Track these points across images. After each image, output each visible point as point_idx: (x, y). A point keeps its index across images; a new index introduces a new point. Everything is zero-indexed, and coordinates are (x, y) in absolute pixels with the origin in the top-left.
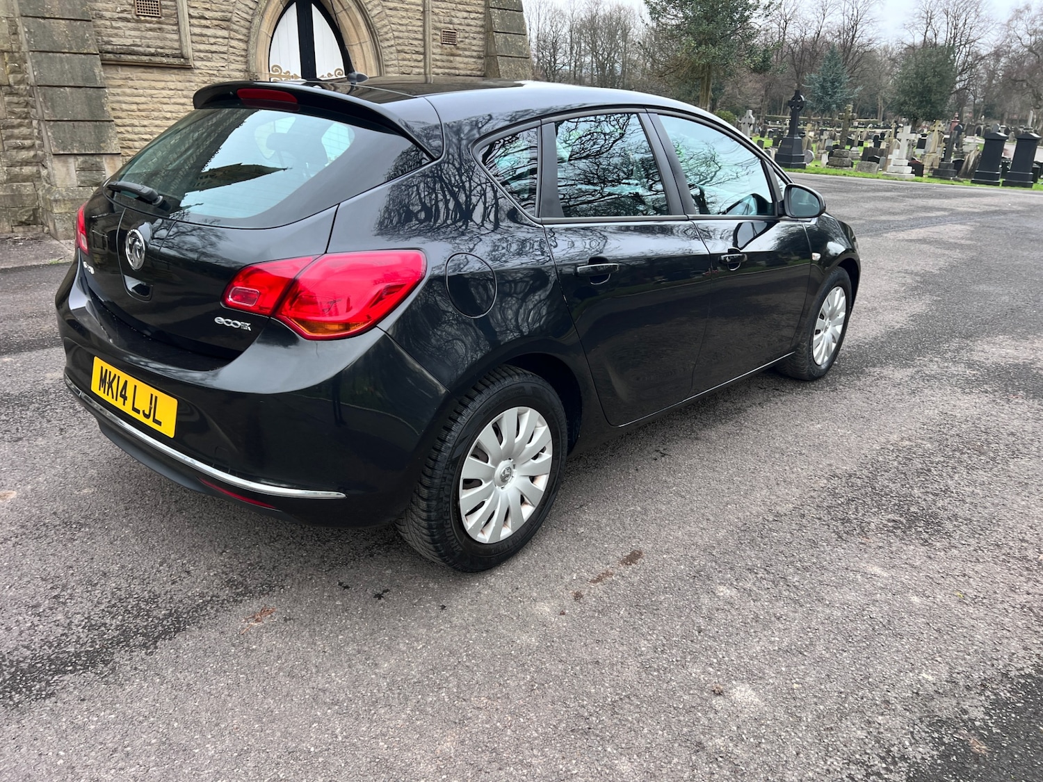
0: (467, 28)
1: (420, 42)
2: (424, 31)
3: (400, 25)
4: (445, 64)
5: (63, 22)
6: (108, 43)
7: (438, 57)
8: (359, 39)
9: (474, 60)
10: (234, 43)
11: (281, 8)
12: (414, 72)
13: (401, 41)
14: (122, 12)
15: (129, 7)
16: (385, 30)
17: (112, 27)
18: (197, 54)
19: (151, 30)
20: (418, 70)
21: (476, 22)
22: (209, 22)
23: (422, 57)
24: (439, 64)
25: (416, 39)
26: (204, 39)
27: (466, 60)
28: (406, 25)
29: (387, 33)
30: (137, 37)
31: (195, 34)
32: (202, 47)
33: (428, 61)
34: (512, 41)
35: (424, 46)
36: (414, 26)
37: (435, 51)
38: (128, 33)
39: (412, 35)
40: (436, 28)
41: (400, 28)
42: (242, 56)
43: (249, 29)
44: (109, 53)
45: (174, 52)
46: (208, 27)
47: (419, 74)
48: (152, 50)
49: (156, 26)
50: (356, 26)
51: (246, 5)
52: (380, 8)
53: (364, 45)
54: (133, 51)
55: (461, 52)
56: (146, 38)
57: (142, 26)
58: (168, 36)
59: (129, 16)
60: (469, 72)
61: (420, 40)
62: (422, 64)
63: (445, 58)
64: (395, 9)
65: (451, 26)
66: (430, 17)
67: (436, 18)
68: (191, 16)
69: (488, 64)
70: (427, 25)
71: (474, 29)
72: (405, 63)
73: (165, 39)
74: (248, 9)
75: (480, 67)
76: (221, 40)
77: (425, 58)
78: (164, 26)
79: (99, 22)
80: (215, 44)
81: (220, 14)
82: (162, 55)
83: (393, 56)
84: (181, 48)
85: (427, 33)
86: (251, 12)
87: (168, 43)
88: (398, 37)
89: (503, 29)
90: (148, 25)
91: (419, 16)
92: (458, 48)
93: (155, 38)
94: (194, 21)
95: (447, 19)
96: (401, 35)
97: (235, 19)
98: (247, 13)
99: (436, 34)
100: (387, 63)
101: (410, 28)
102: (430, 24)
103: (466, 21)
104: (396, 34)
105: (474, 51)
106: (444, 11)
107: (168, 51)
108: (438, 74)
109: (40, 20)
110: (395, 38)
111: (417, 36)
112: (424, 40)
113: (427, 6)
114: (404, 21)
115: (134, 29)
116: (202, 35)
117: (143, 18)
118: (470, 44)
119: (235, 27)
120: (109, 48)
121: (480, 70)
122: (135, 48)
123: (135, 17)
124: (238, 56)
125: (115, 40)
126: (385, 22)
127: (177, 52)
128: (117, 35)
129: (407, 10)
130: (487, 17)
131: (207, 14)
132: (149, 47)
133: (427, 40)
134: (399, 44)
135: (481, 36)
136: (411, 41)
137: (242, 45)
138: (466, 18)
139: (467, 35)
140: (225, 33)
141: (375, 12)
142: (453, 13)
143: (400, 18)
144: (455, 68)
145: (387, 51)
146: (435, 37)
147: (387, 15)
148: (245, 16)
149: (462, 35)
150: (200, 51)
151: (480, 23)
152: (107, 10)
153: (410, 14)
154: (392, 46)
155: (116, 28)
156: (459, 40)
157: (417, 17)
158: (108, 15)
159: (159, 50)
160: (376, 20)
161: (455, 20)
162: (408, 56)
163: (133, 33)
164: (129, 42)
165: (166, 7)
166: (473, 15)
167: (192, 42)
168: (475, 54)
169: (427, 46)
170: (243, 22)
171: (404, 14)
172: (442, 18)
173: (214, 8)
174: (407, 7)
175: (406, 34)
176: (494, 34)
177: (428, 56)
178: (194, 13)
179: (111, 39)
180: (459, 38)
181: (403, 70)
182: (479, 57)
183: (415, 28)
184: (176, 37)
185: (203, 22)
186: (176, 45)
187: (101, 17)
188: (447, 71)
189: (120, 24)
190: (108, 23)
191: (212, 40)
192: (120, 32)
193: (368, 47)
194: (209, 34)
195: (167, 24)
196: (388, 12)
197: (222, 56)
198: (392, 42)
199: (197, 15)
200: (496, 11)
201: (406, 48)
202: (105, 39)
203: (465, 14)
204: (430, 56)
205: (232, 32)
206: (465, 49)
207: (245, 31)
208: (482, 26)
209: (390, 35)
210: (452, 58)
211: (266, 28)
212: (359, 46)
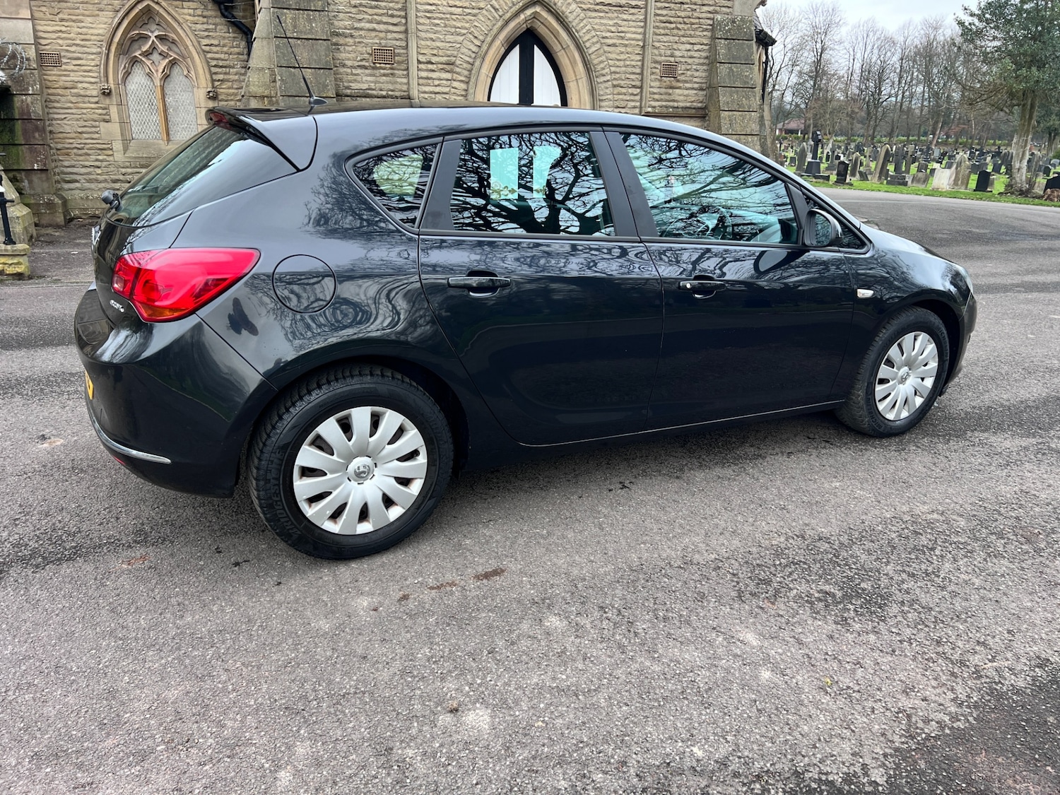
0: (690, 61)
1: (637, 76)
2: (643, 65)
3: (618, 60)
4: (663, 97)
5: (310, 70)
6: (348, 88)
7: (655, 90)
8: (576, 76)
9: (695, 92)
10: (455, 84)
11: (503, 50)
12: (629, 106)
13: (618, 76)
14: (361, 60)
15: (366, 56)
16: (602, 66)
17: (352, 74)
18: (422, 95)
19: (384, 75)
20: (633, 104)
21: (700, 53)
22: (435, 66)
23: (638, 90)
24: (656, 97)
25: (634, 73)
26: (429, 81)
27: (686, 92)
28: (625, 60)
29: (603, 69)
30: (372, 82)
31: (422, 78)
32: (427, 89)
33: (644, 94)
34: (737, 71)
35: (642, 80)
36: (632, 60)
37: (653, 84)
38: (365, 78)
39: (630, 70)
40: (656, 62)
41: (618, 63)
42: (462, 95)
43: (470, 71)
44: (348, 96)
45: (403, 94)
46: (433, 71)
47: (635, 107)
48: (384, 93)
49: (389, 71)
50: (573, 63)
51: (470, 49)
52: (598, 46)
53: (580, 81)
54: (368, 94)
55: (681, 85)
56: (380, 82)
57: (377, 72)
58: (399, 80)
59: (367, 64)
60: (688, 105)
61: (638, 74)
62: (638, 98)
63: (663, 90)
64: (614, 45)
65: (672, 59)
66: (649, 50)
67: (656, 52)
68: (419, 62)
69: (710, 96)
70: (646, 59)
71: (697, 61)
72: (621, 97)
73: (396, 83)
74: (470, 53)
75: (701, 99)
76: (444, 82)
77: (641, 92)
78: (396, 72)
79: (342, 70)
80: (439, 85)
81: (445, 58)
82: (392, 97)
83: (608, 91)
84: (408, 91)
85: (645, 67)
86: (473, 55)
87: (398, 87)
88: (615, 72)
89: (729, 59)
90: (382, 71)
91: (638, 50)
92: (678, 81)
93: (387, 82)
94: (422, 66)
95: (669, 52)
96: (618, 70)
97: (458, 62)
98: (470, 57)
99: (655, 68)
100: (601, 98)
101: (628, 63)
102: (648, 58)
103: (689, 53)
104: (613, 69)
105: (695, 82)
106: (666, 44)
107: (397, 94)
108: (654, 107)
109: (292, 69)
110: (611, 73)
111: (634, 70)
112: (642, 74)
113: (647, 40)
114: (622, 57)
115: (371, 75)
116: (428, 78)
117: (378, 65)
118: (692, 76)
119: (458, 70)
120: (348, 92)
121: (701, 102)
122: (370, 92)
123: (372, 65)
124: (458, 95)
125: (354, 86)
126: (603, 58)
127: (405, 94)
128: (355, 80)
129: (626, 46)
130: (713, 48)
131: (434, 59)
132: (381, 90)
133: (645, 74)
134: (615, 79)
135: (705, 67)
136: (628, 76)
137: (463, 86)
138: (689, 50)
139: (689, 67)
140: (448, 76)
141: (593, 49)
142: (675, 47)
143: (618, 54)
144: (674, 101)
145: (603, 86)
146: (654, 70)
147: (605, 52)
148: (468, 59)
149: (683, 67)
150: (425, 92)
151: (704, 54)
152: (349, 59)
153: (629, 50)
154: (608, 81)
155: (356, 75)
156: (680, 72)
157: (637, 52)
158: (349, 63)
159: (390, 93)
160: (593, 56)
161: (677, 53)
162: (624, 90)
163: (369, 78)
164: (365, 86)
165: (399, 55)
166: (696, 47)
167: (418, 84)
168: (696, 86)
169: (645, 79)
170: (465, 65)
171: (623, 49)
172: (663, 52)
173: (440, 54)
174: (626, 42)
175: (624, 69)
176: (718, 65)
177: (644, 90)
178: (422, 58)
179: (351, 84)
180: (680, 70)
181: (617, 104)
182: (701, 89)
183: (633, 63)
184: (405, 80)
185: (430, 66)
186: (405, 88)
187: (344, 66)
188: (664, 103)
189: (359, 71)
190: (349, 71)
191: (437, 82)
192: (359, 78)
193: (584, 83)
194: (434, 77)
195: (398, 70)
196: (606, 48)
197: (444, 96)
198: (608, 77)
199: (424, 60)
200: (723, 41)
201: (622, 83)
202: (346, 84)
203: (689, 47)
204: (646, 89)
205: (455, 75)
206: (686, 82)
207: (466, 73)
208: (707, 58)
209: (607, 70)
210: (671, 91)
211: (487, 70)
212: (575, 83)
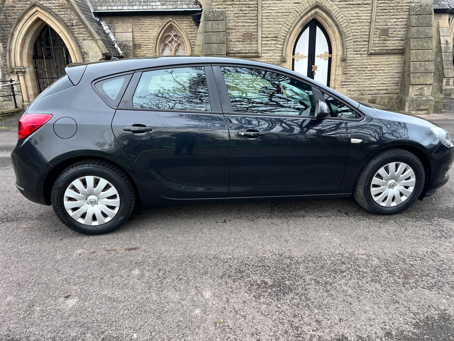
0: (396, 27)
1: (367, 36)
2: (370, 31)
3: (357, 29)
4: (380, 45)
5: (216, 44)
6: (232, 50)
7: (376, 42)
8: (335, 38)
9: (399, 41)
10: (278, 46)
11: (300, 30)
12: (362, 50)
13: (356, 37)
14: (238, 39)
15: (241, 37)
16: (348, 33)
17: (234, 44)
18: (263, 51)
19: (247, 44)
20: (364, 49)
21: (401, 23)
22: (269, 39)
23: (367, 43)
24: (377, 45)
25: (365, 35)
26: (266, 45)
27: (393, 42)
28: (360, 29)
29: (349, 34)
30: (242, 47)
31: (263, 44)
32: (265, 48)
33: (370, 44)
34: (422, 30)
35: (369, 38)
36: (364, 29)
37: (375, 39)
38: (239, 46)
39: (363, 33)
40: (377, 29)
41: (357, 31)
42: (281, 50)
43: (285, 40)
44: (232, 53)
45: (255, 51)
46: (268, 41)
47: (365, 51)
48: (247, 51)
49: (249, 42)
50: (334, 33)
51: (285, 30)
52: (347, 24)
53: (337, 41)
54: (240, 52)
55: (391, 39)
56: (245, 47)
57: (244, 43)
58: (253, 46)
59: (240, 40)
60: (394, 48)
61: (367, 35)
62: (367, 46)
63: (381, 42)
64: (355, 23)
65: (386, 27)
66: (373, 24)
67: (377, 24)
68: (262, 37)
69: (406, 43)
70: (371, 28)
71: (400, 26)
72: (358, 46)
73: (252, 47)
74: (285, 32)
75: (402, 45)
76: (273, 45)
77: (369, 43)
78: (252, 42)
79: (230, 43)
80: (270, 47)
81: (274, 35)
82: (250, 53)
83: (351, 44)
84: (257, 50)
85: (371, 32)
86: (286, 33)
87: (253, 48)
88: (355, 35)
89: (417, 24)
90: (246, 42)
91: (368, 24)
92: (389, 37)
93: (249, 47)
94: (263, 39)
95: (384, 24)
96: (356, 34)
97: (279, 36)
98: (285, 33)
99: (377, 32)
100: (347, 47)
101: (362, 30)
102: (373, 26)
103: (396, 23)
104: (354, 34)
105: (399, 37)
106: (383, 20)
107: (252, 51)
108: (376, 50)
109: (209, 44)
110: (353, 36)
111: (365, 33)
112: (369, 35)
113: (372, 19)
114: (359, 28)
115: (242, 44)
116: (266, 44)
117: (245, 40)
118: (397, 34)
119: (279, 39)
120: (232, 52)
121: (402, 46)
122: (241, 51)
123: (242, 40)
124: (279, 50)
125: (235, 49)
126: (349, 29)
127: (256, 51)
128: (235, 47)
129: (361, 22)
130: (409, 20)
131: (269, 36)
132: (246, 50)
133: (371, 35)
134: (355, 38)
135: (404, 29)
136: (362, 36)
137: (281, 46)
138: (396, 22)
139: (395, 30)
140: (275, 42)
141: (344, 25)
142: (388, 21)
143: (357, 27)
144: (386, 46)
145: (348, 42)
146: (376, 33)
147: (350, 26)
148: (284, 34)
149: (392, 30)
150: (264, 50)
151: (404, 23)
152: (233, 39)
153: (363, 24)
154: (351, 39)
155: (235, 45)
156: (390, 33)
157: (367, 25)
158: (233, 40)
159: (249, 51)
160: (344, 29)
161: (389, 24)
162: (359, 43)
163: (241, 46)
164: (239, 49)
165: (254, 35)
166: (400, 20)
167: (262, 47)
168: (399, 38)
169: (370, 37)
170: (282, 37)
171: (360, 24)
172: (381, 24)
173: (272, 33)
174: (361, 21)
175: (360, 33)
176: (411, 28)
177: (370, 42)
178: (264, 36)
179: (234, 49)
180: (391, 31)
181: (356, 50)
182: (402, 40)
183: (365, 30)
184: (256, 46)
185: (267, 39)
186: (256, 49)
187: (231, 41)
188: (381, 48)
189: (237, 43)
190: (233, 43)
191: (270, 45)
192: (237, 46)
193: (339, 42)
194: (269, 43)
195: (253, 41)
196: (351, 25)
197: (273, 51)
198: (351, 38)
199: (265, 37)
200: (414, 16)
201: (359, 40)
202: (231, 49)
203: (395, 20)
204: (371, 42)
205: (278, 42)
206: (393, 37)
207: (283, 40)
208: (406, 25)
209: (351, 35)
210: (385, 42)
211: (293, 39)
212: (335, 41)
